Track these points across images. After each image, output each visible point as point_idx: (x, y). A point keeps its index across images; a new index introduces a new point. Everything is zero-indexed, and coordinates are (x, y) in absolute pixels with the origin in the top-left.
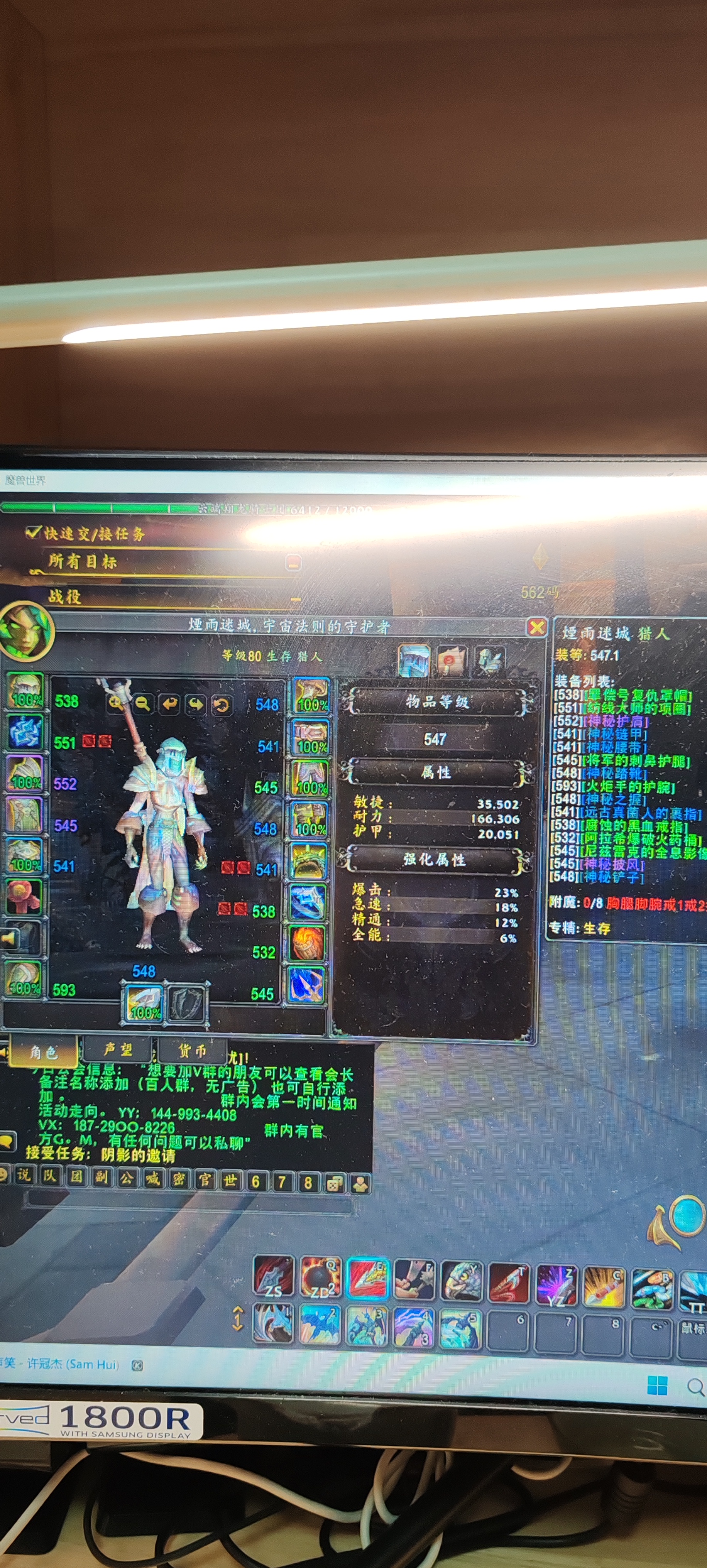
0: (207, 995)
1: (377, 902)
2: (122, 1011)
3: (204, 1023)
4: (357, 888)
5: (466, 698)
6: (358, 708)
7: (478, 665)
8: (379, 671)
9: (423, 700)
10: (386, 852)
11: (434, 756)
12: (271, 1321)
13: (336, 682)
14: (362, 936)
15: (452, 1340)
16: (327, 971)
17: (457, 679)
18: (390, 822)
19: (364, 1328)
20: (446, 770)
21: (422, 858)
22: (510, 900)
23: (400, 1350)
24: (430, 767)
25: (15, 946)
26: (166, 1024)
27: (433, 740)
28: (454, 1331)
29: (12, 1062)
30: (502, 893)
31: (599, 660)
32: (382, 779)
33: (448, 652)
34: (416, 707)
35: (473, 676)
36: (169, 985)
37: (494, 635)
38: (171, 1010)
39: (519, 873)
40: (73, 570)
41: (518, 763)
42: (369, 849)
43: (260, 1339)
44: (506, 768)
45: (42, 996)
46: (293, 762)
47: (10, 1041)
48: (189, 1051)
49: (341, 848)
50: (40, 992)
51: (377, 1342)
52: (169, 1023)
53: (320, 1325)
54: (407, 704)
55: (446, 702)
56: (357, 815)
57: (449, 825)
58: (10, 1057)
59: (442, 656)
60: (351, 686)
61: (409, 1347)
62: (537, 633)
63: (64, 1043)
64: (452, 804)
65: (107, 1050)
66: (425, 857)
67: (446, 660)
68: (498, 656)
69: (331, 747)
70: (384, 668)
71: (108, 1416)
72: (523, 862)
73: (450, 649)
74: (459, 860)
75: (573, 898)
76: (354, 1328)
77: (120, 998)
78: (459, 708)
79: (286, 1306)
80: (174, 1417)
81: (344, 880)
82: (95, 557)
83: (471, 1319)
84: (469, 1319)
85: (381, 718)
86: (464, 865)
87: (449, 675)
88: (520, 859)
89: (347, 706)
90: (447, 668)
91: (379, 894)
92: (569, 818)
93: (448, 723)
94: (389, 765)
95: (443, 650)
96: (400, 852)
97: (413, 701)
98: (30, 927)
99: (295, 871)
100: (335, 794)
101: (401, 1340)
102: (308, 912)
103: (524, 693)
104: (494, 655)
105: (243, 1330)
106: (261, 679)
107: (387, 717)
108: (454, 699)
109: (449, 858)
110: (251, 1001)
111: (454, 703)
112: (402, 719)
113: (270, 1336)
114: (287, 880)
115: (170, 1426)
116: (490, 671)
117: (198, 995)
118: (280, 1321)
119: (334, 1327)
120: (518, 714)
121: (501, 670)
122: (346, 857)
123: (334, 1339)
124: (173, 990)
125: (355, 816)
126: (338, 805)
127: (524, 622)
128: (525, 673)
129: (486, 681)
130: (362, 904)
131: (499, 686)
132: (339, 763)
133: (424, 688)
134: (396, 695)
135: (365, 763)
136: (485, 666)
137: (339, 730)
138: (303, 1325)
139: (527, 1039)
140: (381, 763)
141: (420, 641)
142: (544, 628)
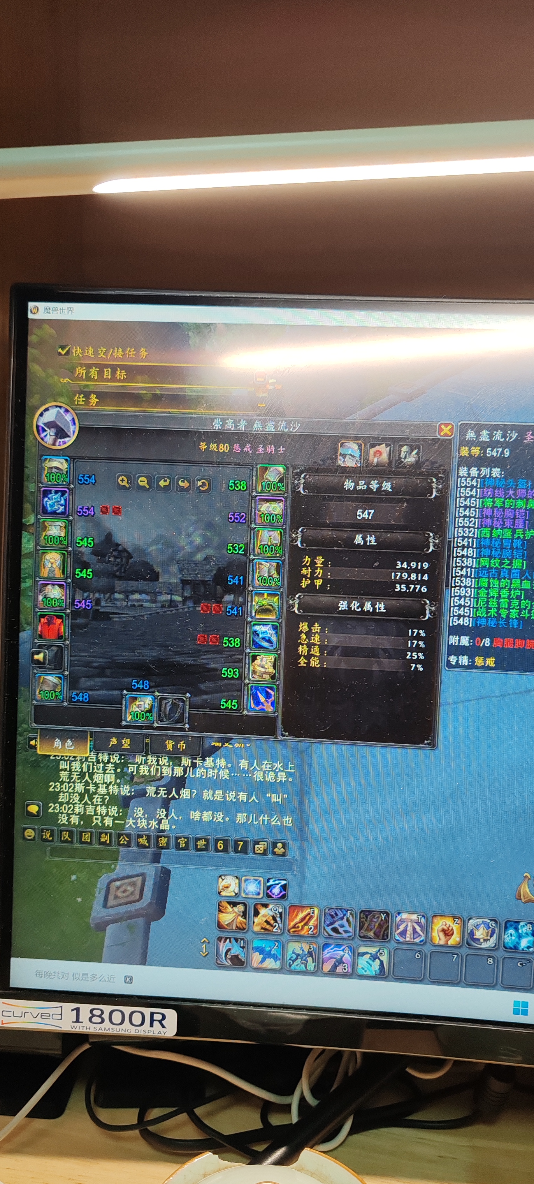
0: (188, 703)
1: (317, 637)
2: (123, 714)
3: (184, 725)
4: (302, 626)
5: (390, 483)
6: (307, 489)
7: (400, 458)
8: (324, 461)
9: (357, 484)
10: (325, 599)
11: (365, 527)
12: (228, 950)
13: (291, 470)
14: (305, 663)
15: (366, 969)
16: (278, 688)
17: (383, 468)
18: (329, 577)
19: (299, 957)
20: (373, 538)
21: (352, 605)
22: (418, 637)
23: (326, 975)
24: (361, 535)
25: (44, 663)
26: (156, 725)
27: (363, 515)
28: (367, 962)
29: (40, 750)
30: (413, 633)
31: (492, 456)
32: (324, 544)
33: (377, 448)
34: (351, 489)
35: (396, 467)
36: (159, 696)
37: (413, 436)
38: (160, 715)
39: (427, 618)
40: (93, 380)
41: (429, 534)
42: (313, 597)
43: (220, 963)
44: (419, 538)
45: (63, 702)
46: (256, 530)
47: (39, 734)
48: (173, 745)
49: (291, 596)
50: (62, 699)
51: (308, 968)
52: (158, 724)
53: (266, 955)
54: (345, 487)
55: (374, 485)
56: (304, 571)
57: (373, 580)
58: (38, 746)
59: (372, 451)
60: (302, 472)
61: (332, 973)
62: (446, 435)
63: (79, 738)
64: (376, 564)
65: (111, 743)
66: (354, 604)
67: (375, 453)
68: (415, 452)
69: (285, 519)
70: (328, 459)
71: (106, 1016)
72: (430, 609)
73: (379, 445)
74: (381, 607)
75: (467, 638)
76: (292, 957)
77: (122, 704)
78: (384, 491)
79: (242, 939)
80: (155, 1018)
81: (293, 621)
82: (110, 370)
83: (382, 954)
84: (379, 953)
85: (324, 498)
86: (385, 611)
87: (377, 465)
88: (427, 607)
89: (298, 488)
90: (376, 460)
91: (319, 631)
92: (466, 577)
93: (375, 502)
94: (329, 533)
95: (373, 446)
96: (336, 600)
97: (349, 485)
98: (55, 649)
99: (255, 613)
100: (287, 555)
101: (327, 967)
102: (265, 644)
103: (434, 480)
104: (412, 451)
105: (208, 956)
107: (329, 497)
108: (380, 484)
109: (373, 605)
110: (221, 709)
111: (381, 487)
112: (340, 499)
113: (228, 961)
114: (249, 619)
115: (152, 1025)
116: (409, 463)
117: (181, 704)
118: (236, 950)
119: (277, 956)
120: (429, 496)
121: (417, 462)
122: (294, 603)
123: (277, 965)
124: (162, 699)
125: (302, 572)
126: (289, 563)
127: (436, 426)
128: (436, 465)
129: (405, 470)
130: (306, 638)
131: (414, 474)
132: (291, 531)
133: (358, 475)
134: (336, 480)
135: (311, 531)
136: (405, 459)
137: (292, 506)
138: (254, 954)
139: (428, 744)
140: (323, 532)
141: (356, 438)
142: (451, 430)
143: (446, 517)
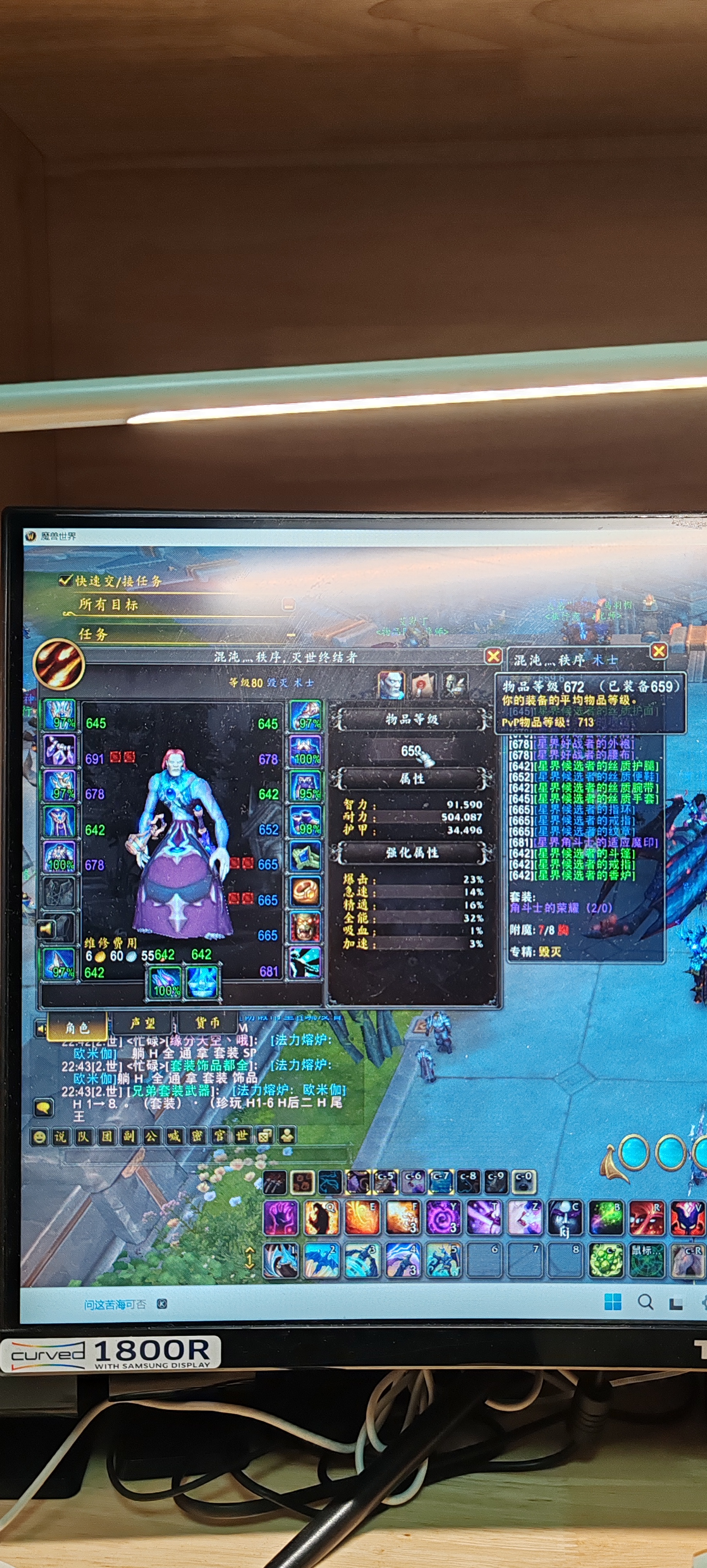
1: (364, 890)
3: (217, 998)
4: (347, 879)
5: (436, 716)
6: (345, 725)
7: (445, 688)
8: (362, 694)
9: (400, 718)
10: (372, 847)
11: (410, 765)
12: (278, 1259)
13: (326, 705)
14: (352, 920)
17: (429, 700)
18: (374, 821)
20: (421, 777)
21: (402, 851)
22: (477, 885)
23: (392, 1280)
24: (407, 774)
26: (184, 1000)
29: (50, 1037)
30: (470, 880)
32: (366, 785)
33: (420, 678)
34: (394, 724)
35: (442, 698)
36: (186, 966)
37: (458, 663)
39: (484, 862)
40: (100, 612)
41: (481, 770)
42: (357, 845)
43: (269, 1275)
44: (471, 775)
45: (75, 979)
46: (291, 772)
47: (48, 1019)
48: (205, 1023)
49: (333, 845)
50: (74, 976)
52: (187, 998)
53: (322, 1261)
54: (387, 721)
55: (419, 719)
56: (346, 816)
57: (424, 823)
58: (48, 1033)
59: (415, 681)
60: (339, 707)
61: (399, 1277)
62: (494, 661)
63: (95, 1020)
64: (426, 805)
65: (133, 1024)
66: (404, 851)
67: (418, 684)
68: (462, 681)
69: (323, 758)
70: (367, 692)
71: (137, 1350)
72: (487, 853)
73: (422, 675)
77: (144, 978)
78: (431, 724)
79: (292, 1245)
80: (195, 1348)
81: (336, 872)
82: (119, 601)
85: (366, 734)
86: (438, 857)
87: (421, 697)
88: (484, 850)
89: (336, 724)
90: (419, 691)
91: (366, 883)
93: (421, 737)
94: (373, 773)
95: (415, 676)
96: (383, 847)
97: (391, 719)
98: (67, 917)
100: (326, 799)
101: (393, 1271)
103: (484, 711)
104: (458, 680)
105: (255, 1269)
106: (262, 702)
107: (370, 732)
108: (426, 717)
109: (425, 851)
110: (260, 977)
111: (426, 720)
112: (383, 735)
113: (278, 1272)
114: (287, 873)
115: (192, 1357)
116: (455, 693)
118: (287, 1259)
119: (334, 1262)
120: (480, 728)
121: (465, 692)
122: (337, 852)
123: (334, 1273)
125: (344, 817)
126: (329, 808)
127: (483, 652)
128: (484, 696)
129: (452, 702)
130: (353, 891)
131: (463, 705)
132: (330, 772)
133: (401, 708)
134: (377, 714)
135: (353, 772)
136: (451, 689)
137: (330, 745)
138: (307, 1262)
139: (494, 1004)
140: (366, 772)
141: (396, 669)
142: (499, 656)
143: (499, 750)
